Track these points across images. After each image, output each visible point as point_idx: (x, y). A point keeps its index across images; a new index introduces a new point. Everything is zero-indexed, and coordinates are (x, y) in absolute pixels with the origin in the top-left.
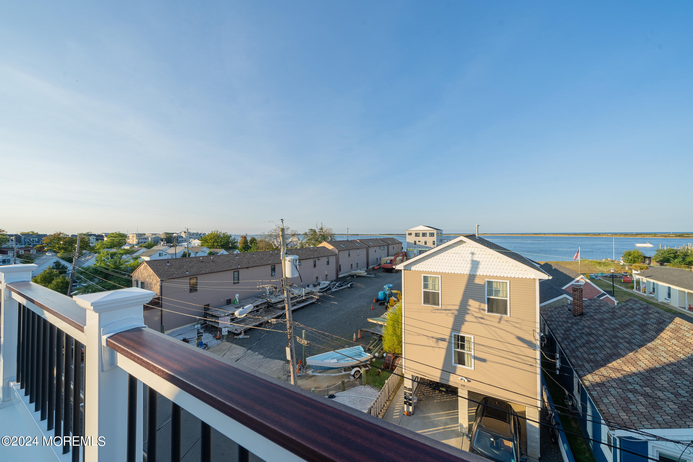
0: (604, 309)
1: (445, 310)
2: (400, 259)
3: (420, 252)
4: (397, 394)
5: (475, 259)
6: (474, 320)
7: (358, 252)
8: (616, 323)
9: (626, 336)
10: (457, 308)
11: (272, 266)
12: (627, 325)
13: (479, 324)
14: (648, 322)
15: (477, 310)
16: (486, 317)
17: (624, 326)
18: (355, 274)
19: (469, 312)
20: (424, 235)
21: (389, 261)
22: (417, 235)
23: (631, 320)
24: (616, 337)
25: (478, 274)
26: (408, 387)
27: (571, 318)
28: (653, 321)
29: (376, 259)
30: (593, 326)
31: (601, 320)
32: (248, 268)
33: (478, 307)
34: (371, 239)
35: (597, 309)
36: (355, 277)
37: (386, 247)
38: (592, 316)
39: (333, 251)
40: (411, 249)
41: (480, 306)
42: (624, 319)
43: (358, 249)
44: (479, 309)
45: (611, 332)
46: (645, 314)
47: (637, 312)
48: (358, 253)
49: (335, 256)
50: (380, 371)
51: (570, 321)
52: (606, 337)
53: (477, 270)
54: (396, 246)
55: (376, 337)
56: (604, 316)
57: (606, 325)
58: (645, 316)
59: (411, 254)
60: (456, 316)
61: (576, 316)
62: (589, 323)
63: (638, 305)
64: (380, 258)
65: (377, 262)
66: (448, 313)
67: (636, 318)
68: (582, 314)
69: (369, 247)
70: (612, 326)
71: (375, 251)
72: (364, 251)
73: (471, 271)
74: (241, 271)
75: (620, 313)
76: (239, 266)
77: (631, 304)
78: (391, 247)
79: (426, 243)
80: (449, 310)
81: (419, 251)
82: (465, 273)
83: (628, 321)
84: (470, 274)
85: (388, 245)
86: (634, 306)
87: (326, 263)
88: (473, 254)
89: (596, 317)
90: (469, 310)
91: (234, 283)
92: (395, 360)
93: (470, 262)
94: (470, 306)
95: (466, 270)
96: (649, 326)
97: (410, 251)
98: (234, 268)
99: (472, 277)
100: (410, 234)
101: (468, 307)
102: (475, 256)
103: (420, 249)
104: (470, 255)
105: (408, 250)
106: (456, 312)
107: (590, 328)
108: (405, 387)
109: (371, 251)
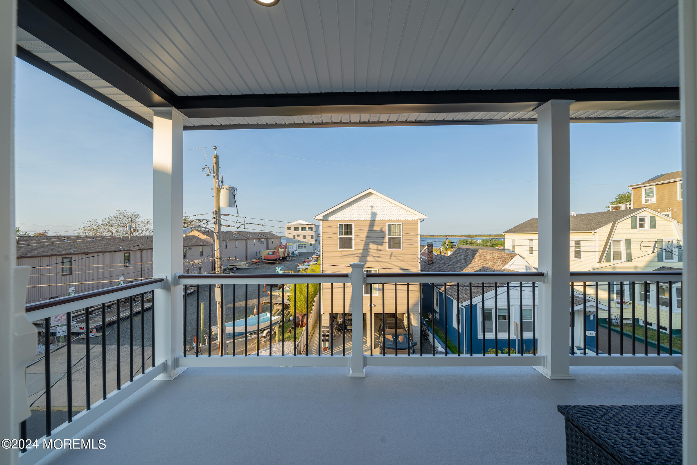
0: (444, 258)
1: (352, 255)
2: (282, 251)
3: (299, 247)
4: (312, 340)
5: (373, 211)
6: (373, 259)
7: (236, 243)
8: (452, 262)
9: (458, 266)
10: (361, 251)
11: (125, 253)
12: (458, 261)
13: (376, 262)
14: (468, 256)
15: (375, 251)
16: (381, 256)
17: (456, 262)
18: (234, 266)
19: (370, 254)
20: (303, 229)
21: (271, 253)
22: (296, 229)
23: (459, 258)
24: (453, 268)
25: (377, 219)
26: (325, 325)
27: (427, 267)
28: (470, 255)
29: (255, 253)
30: (440, 267)
31: (444, 263)
32: (87, 254)
33: (376, 249)
34: (249, 232)
35: (440, 259)
36: (235, 269)
37: (265, 241)
38: (438, 262)
39: (207, 241)
40: (291, 244)
41: (377, 248)
42: (455, 259)
43: (236, 240)
44: (377, 250)
45: (451, 266)
46: (465, 253)
47: (462, 254)
48: (236, 245)
49: (210, 246)
50: (291, 329)
51: (427, 268)
52: (449, 269)
53: (376, 216)
54: (275, 241)
55: (279, 307)
56: (445, 261)
57: (447, 264)
58: (466, 254)
59: (290, 248)
60: (360, 258)
61: (429, 264)
62: (438, 266)
63: (462, 250)
64: (260, 252)
65: (256, 256)
66: (354, 257)
67: (461, 257)
68: (433, 263)
69: (248, 239)
70: (450, 264)
71: (255, 244)
72: (243, 243)
73: (372, 217)
74: (74, 257)
75: (453, 257)
76: (72, 251)
77: (458, 251)
78: (270, 241)
79: (305, 237)
80: (355, 254)
81: (298, 245)
82: (368, 220)
83: (458, 260)
84: (371, 220)
85: (267, 239)
86: (460, 252)
87: (199, 254)
88: (372, 207)
89: (441, 262)
90: (369, 252)
91: (63, 275)
92: (304, 317)
93: (370, 213)
94: (370, 248)
95: (368, 218)
96: (469, 258)
97: (289, 246)
98: (63, 252)
99: (372, 222)
100: (289, 229)
101: (369, 250)
102: (374, 209)
103: (299, 244)
104: (370, 208)
105: (288, 244)
106: (360, 255)
107: (439, 268)
108: (324, 326)
109: (250, 243)
